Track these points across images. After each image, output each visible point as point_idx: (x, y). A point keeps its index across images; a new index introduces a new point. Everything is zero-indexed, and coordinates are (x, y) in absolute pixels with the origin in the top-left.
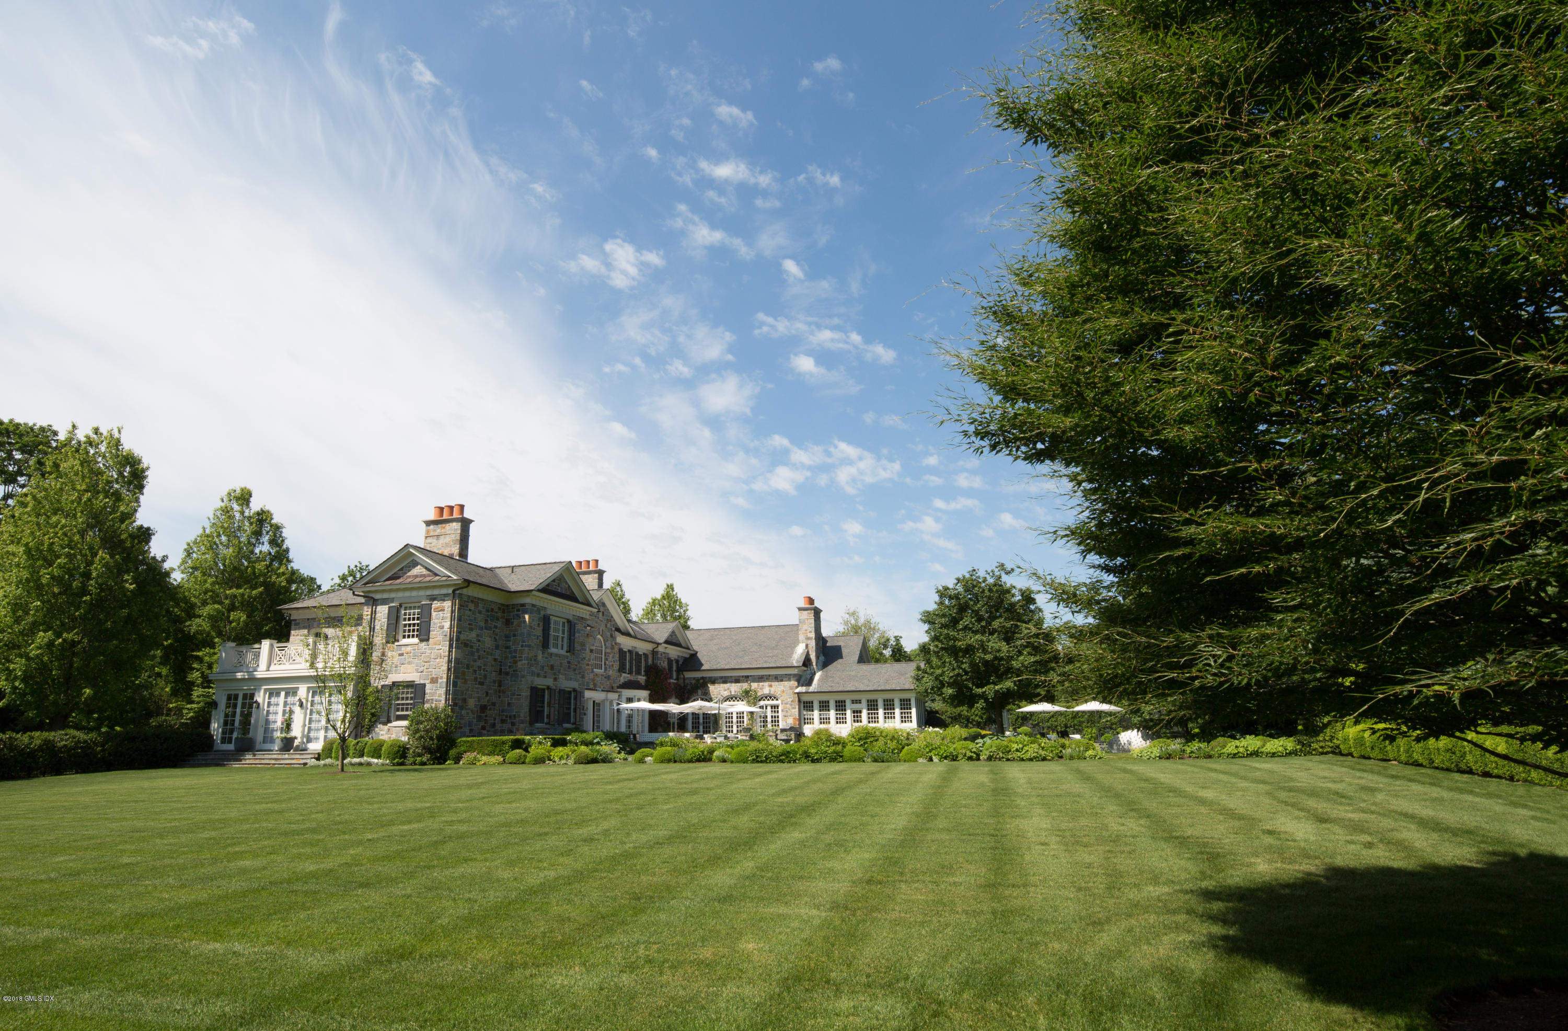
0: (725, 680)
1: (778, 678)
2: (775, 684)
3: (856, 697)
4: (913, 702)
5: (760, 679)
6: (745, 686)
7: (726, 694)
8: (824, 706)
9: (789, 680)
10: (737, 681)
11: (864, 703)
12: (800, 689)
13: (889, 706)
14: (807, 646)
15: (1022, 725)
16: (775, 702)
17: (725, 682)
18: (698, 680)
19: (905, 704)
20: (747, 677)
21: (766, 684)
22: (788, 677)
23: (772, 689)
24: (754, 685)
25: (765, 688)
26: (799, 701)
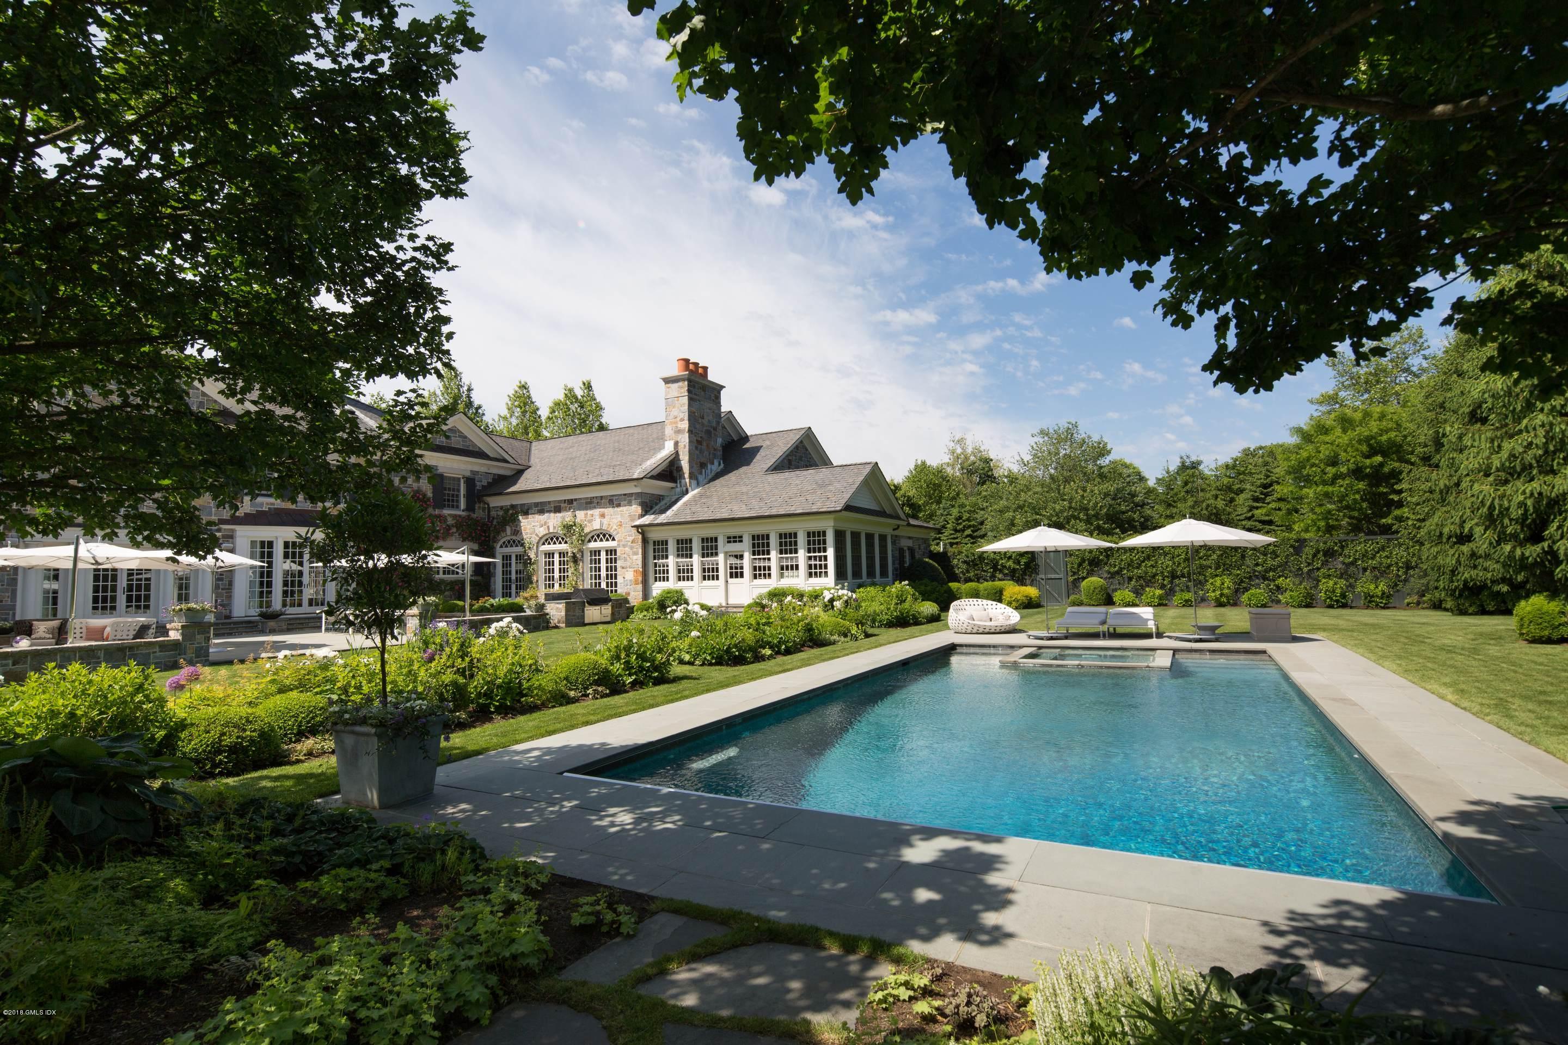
0: (541, 509)
1: (613, 502)
2: (609, 511)
3: (733, 530)
4: (830, 538)
5: (590, 504)
6: (567, 516)
7: (542, 531)
8: (684, 548)
9: (630, 504)
10: (558, 510)
11: (747, 541)
12: (648, 519)
13: (788, 543)
14: (676, 444)
15: (1090, 573)
16: (610, 544)
17: (541, 512)
18: (505, 509)
19: (816, 542)
20: (571, 502)
21: (597, 512)
22: (627, 499)
23: (605, 521)
24: (580, 515)
25: (592, 519)
26: (645, 541)
